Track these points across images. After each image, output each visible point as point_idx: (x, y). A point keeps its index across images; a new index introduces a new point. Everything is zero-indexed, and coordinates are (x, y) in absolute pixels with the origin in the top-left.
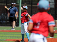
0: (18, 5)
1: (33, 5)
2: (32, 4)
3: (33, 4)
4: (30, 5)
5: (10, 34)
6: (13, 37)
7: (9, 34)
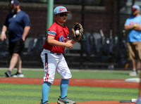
0: (44, 6)
1: (88, 8)
2: (83, 4)
3: (88, 5)
4: (79, 7)
5: (20, 90)
6: (29, 97)
7: (16, 90)
